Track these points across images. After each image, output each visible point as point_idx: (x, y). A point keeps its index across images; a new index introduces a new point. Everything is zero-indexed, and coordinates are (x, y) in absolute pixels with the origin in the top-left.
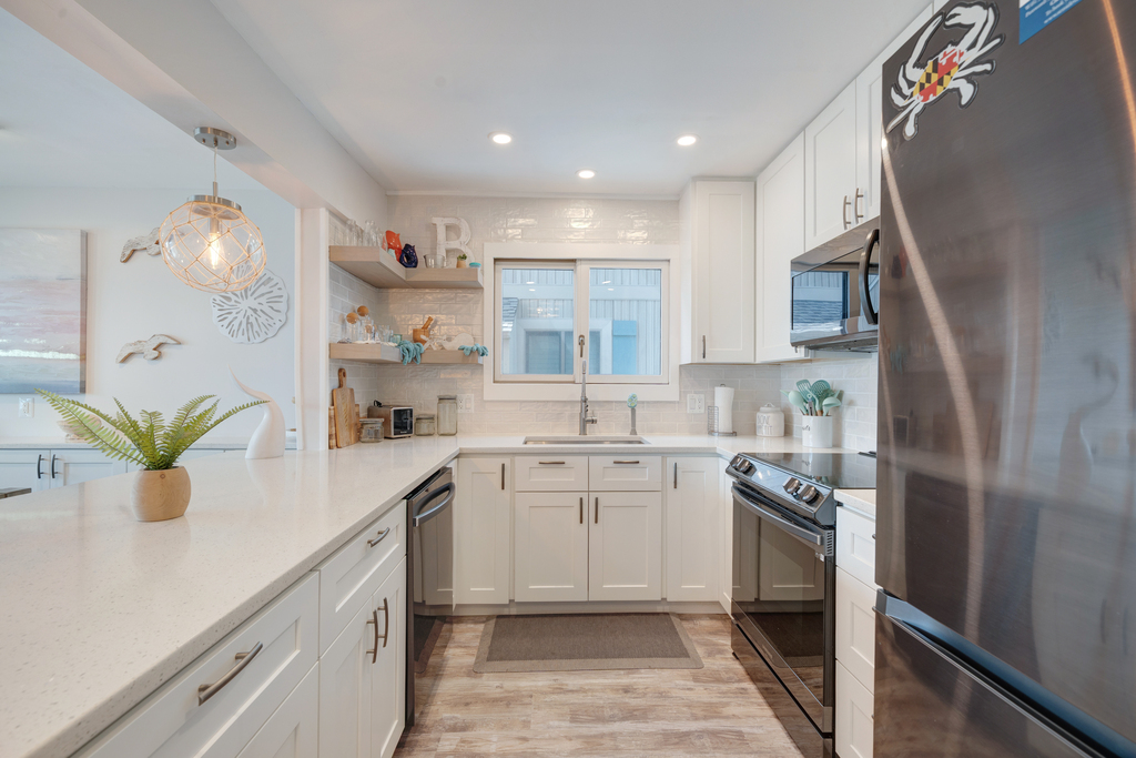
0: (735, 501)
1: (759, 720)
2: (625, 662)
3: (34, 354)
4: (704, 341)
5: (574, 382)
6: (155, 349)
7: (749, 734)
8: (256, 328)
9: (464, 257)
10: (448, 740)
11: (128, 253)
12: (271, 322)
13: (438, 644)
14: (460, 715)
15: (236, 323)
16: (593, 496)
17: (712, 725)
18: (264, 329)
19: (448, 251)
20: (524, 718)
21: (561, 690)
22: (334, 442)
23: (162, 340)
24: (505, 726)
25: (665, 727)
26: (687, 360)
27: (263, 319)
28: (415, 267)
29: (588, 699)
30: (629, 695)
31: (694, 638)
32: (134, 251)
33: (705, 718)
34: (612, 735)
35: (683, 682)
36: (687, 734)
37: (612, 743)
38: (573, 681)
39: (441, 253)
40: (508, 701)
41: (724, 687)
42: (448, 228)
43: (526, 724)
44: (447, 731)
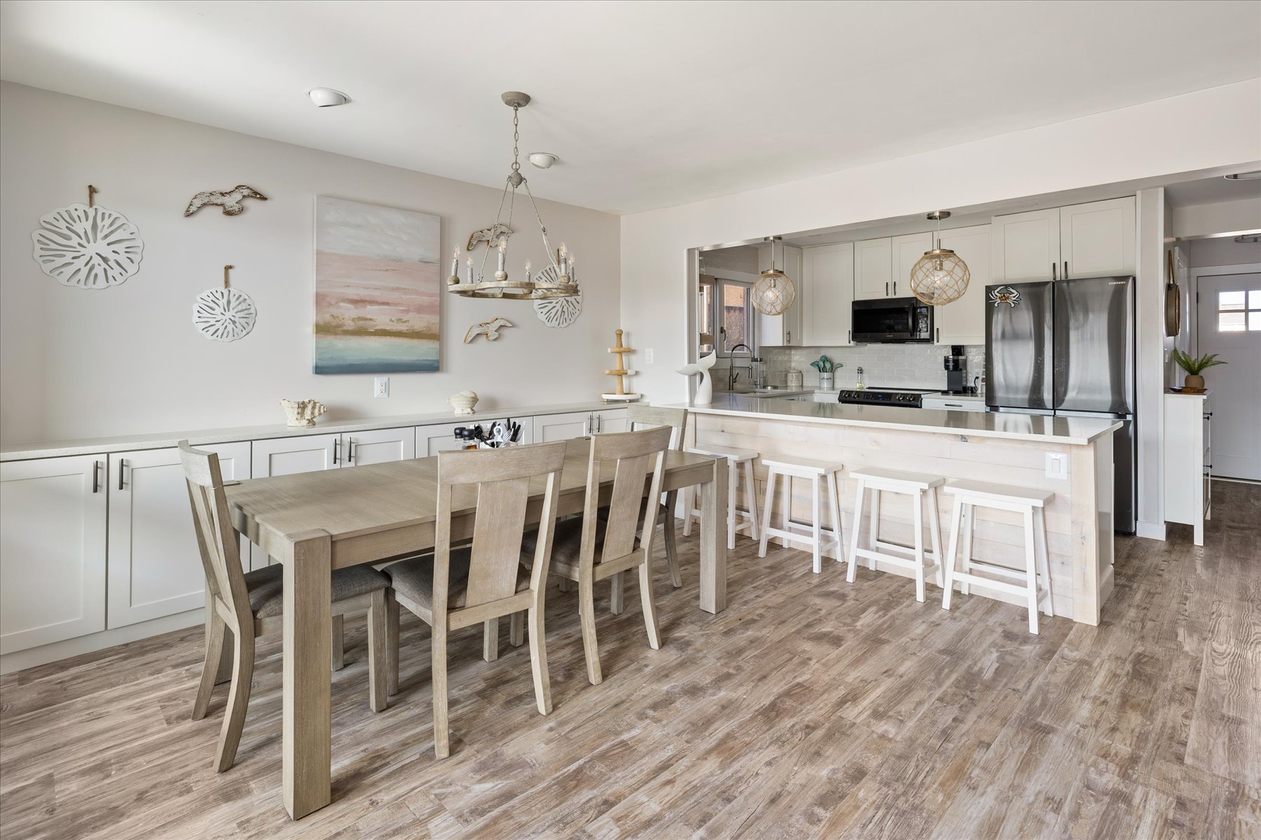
6: (496, 331)
8: (566, 316)
11: (475, 242)
12: (574, 311)
18: (570, 316)
23: (502, 323)
32: (479, 242)
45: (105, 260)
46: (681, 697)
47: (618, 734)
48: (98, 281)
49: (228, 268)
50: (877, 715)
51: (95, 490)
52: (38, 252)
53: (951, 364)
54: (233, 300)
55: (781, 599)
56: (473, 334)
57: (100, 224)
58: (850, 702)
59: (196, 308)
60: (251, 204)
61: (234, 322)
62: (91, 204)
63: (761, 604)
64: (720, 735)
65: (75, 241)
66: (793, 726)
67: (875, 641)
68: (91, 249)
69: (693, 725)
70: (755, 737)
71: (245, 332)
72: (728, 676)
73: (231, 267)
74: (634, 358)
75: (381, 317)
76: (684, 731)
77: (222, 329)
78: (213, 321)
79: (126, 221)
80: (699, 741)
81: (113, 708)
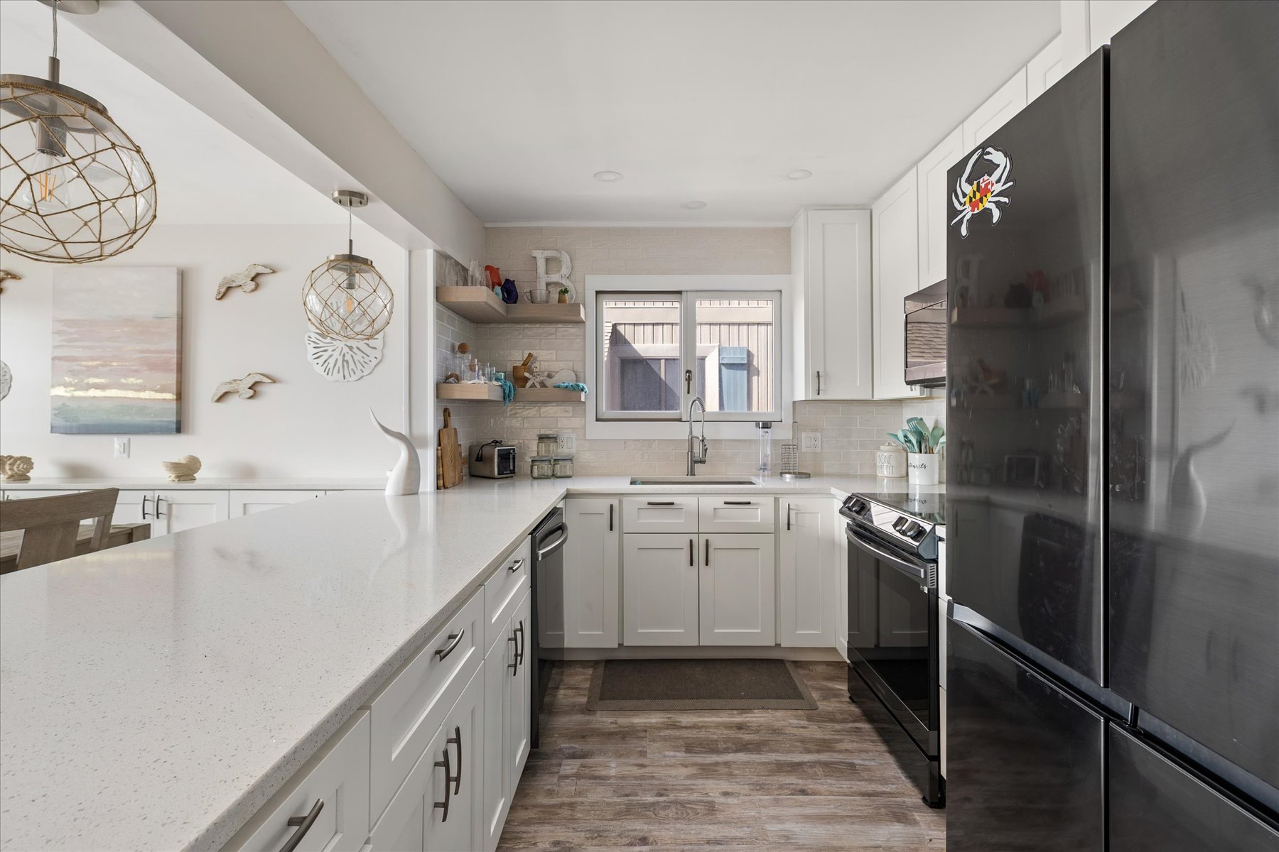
0: (849, 542)
1: (871, 754)
2: (738, 703)
3: (131, 394)
4: (819, 376)
5: (680, 420)
6: (250, 388)
7: (861, 765)
8: (352, 365)
9: (566, 291)
10: (568, 765)
11: (223, 290)
12: (367, 359)
13: (551, 685)
14: (577, 746)
15: (332, 361)
16: (703, 538)
17: (824, 757)
18: (360, 367)
19: (548, 284)
20: (640, 749)
21: (674, 726)
22: (441, 482)
23: (258, 378)
24: (623, 754)
25: (777, 758)
26: (800, 395)
27: (359, 356)
28: (515, 302)
29: (703, 734)
30: (742, 731)
31: (809, 683)
32: (229, 288)
33: (818, 752)
34: (726, 764)
35: (796, 722)
36: (800, 764)
37: (727, 770)
38: (686, 719)
39: (542, 287)
40: (625, 734)
41: (838, 727)
42: (547, 260)
43: (643, 754)
44: (567, 758)
56: (221, 392)
71: (2, 395)
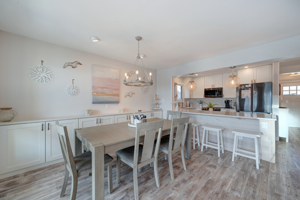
6: (131, 95)
45: (45, 77)
46: (181, 183)
47: (168, 195)
48: (44, 82)
49: (73, 80)
50: (233, 190)
51: (42, 130)
52: (30, 75)
53: (226, 102)
54: (74, 87)
55: (198, 155)
56: (126, 95)
57: (44, 69)
58: (224, 186)
59: (66, 89)
60: (78, 65)
61: (75, 92)
62: (42, 65)
63: (194, 157)
64: (194, 196)
65: (38, 73)
66: (212, 193)
67: (224, 167)
68: (42, 75)
69: (187, 192)
70: (204, 196)
71: (77, 94)
72: (191, 177)
73: (74, 80)
74: (160, 101)
75: (107, 91)
76: (185, 194)
77: (72, 93)
78: (70, 92)
79: (50, 69)
80: (189, 197)
81: (44, 184)
